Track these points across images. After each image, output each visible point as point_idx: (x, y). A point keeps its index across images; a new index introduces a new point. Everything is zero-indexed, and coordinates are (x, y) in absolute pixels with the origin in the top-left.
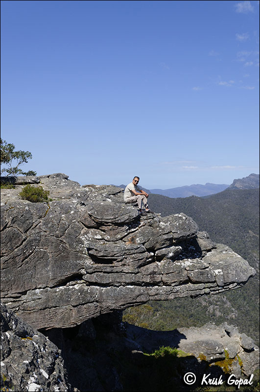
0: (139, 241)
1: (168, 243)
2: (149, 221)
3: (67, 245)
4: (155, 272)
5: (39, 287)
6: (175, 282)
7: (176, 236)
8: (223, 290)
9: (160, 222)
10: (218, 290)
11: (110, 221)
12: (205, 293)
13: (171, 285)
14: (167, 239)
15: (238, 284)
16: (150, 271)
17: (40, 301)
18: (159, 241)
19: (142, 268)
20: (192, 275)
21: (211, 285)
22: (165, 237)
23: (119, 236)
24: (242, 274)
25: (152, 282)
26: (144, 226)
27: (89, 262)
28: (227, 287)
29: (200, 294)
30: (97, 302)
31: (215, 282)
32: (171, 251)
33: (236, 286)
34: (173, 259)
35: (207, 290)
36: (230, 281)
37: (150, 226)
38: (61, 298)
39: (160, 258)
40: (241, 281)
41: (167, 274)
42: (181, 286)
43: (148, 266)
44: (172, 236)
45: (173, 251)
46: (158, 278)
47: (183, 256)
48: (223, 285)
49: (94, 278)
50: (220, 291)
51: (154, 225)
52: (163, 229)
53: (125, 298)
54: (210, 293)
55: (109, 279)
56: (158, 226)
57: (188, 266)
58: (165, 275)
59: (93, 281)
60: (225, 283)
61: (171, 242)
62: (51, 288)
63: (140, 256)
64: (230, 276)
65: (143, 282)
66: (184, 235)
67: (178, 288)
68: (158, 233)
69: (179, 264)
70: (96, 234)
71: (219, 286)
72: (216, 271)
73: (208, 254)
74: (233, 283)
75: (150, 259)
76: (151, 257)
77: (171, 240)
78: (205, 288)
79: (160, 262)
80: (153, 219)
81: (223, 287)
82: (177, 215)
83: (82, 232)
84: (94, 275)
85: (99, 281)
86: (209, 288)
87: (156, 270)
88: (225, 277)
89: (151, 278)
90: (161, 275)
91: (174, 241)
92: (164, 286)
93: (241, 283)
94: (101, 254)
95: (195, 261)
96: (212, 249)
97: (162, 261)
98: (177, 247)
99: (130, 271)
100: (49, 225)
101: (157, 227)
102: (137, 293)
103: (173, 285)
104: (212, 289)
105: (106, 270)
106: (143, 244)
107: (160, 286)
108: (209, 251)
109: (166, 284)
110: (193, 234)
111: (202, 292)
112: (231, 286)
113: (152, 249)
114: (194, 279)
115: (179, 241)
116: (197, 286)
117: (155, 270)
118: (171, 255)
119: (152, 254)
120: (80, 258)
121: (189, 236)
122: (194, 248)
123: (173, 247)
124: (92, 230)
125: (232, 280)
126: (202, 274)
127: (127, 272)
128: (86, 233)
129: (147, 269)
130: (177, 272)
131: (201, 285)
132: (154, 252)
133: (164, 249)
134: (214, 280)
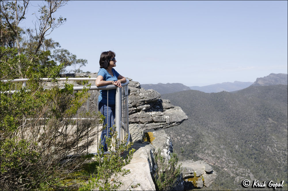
0: (129, 102)
1: (143, 103)
2: (134, 92)
3: (95, 104)
4: (136, 117)
6: (146, 122)
7: (146, 100)
8: (170, 126)
9: (139, 93)
10: (167, 126)
12: (160, 127)
13: (144, 124)
14: (142, 101)
15: (177, 123)
16: (134, 117)
18: (138, 102)
19: (130, 115)
20: (154, 119)
21: (164, 123)
22: (141, 100)
24: (179, 118)
25: (135, 122)
26: (131, 95)
28: (172, 124)
29: (158, 128)
31: (165, 122)
32: (144, 107)
33: (176, 124)
34: (146, 111)
35: (162, 126)
36: (173, 122)
37: (135, 95)
39: (139, 111)
40: (178, 121)
41: (142, 118)
42: (149, 124)
43: (133, 114)
44: (144, 100)
45: (145, 107)
46: (138, 120)
47: (152, 110)
48: (169, 123)
50: (168, 126)
51: (137, 95)
52: (140, 97)
54: (163, 127)
56: (139, 95)
57: (153, 114)
58: (141, 119)
60: (170, 123)
61: (144, 103)
63: (129, 109)
64: (173, 119)
66: (150, 99)
67: (147, 125)
68: (138, 98)
69: (149, 113)
71: (168, 124)
72: (166, 117)
73: (167, 110)
74: (174, 122)
75: (134, 111)
76: (135, 110)
77: (144, 101)
78: (160, 125)
79: (139, 112)
80: (136, 91)
81: (169, 124)
82: (149, 90)
86: (163, 125)
88: (170, 119)
89: (134, 120)
90: (139, 119)
91: (146, 102)
92: (141, 124)
93: (179, 122)
95: (158, 112)
96: (171, 108)
97: (140, 112)
98: (147, 105)
101: (138, 95)
104: (164, 125)
106: (131, 103)
107: (139, 124)
108: (169, 108)
109: (142, 123)
110: (155, 99)
111: (159, 127)
112: (173, 124)
113: (135, 106)
114: (155, 120)
115: (149, 102)
116: (157, 124)
117: (136, 116)
118: (144, 109)
119: (135, 108)
121: (153, 99)
122: (159, 107)
123: (146, 105)
125: (174, 121)
126: (159, 118)
129: (133, 116)
130: (147, 117)
131: (159, 124)
132: (136, 107)
133: (141, 106)
134: (165, 121)
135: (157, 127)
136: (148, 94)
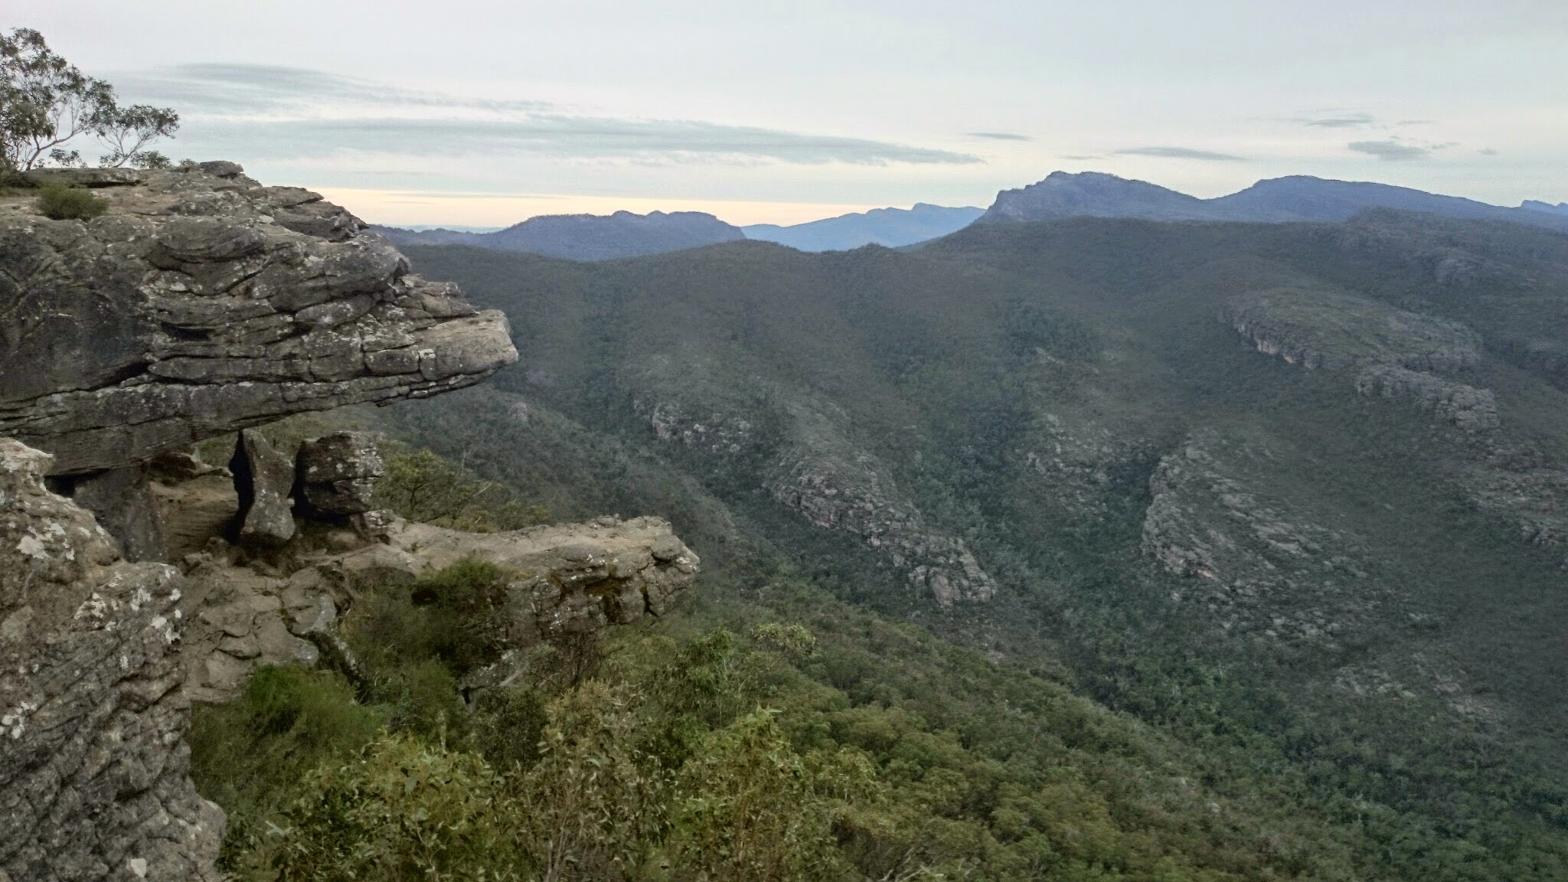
0: (257, 294)
1: (318, 296)
3: (114, 305)
4: (295, 355)
5: (61, 388)
6: (337, 374)
7: (332, 282)
8: (438, 389)
9: (306, 255)
10: (428, 388)
11: (199, 253)
12: (400, 395)
13: (329, 381)
14: (316, 289)
15: (468, 376)
16: (284, 353)
17: (64, 417)
18: (299, 293)
19: (269, 347)
20: (372, 359)
21: (412, 378)
22: (311, 284)
23: (221, 285)
25: (289, 375)
26: (274, 264)
27: (160, 339)
28: (446, 382)
29: (389, 397)
30: (182, 416)
31: (419, 372)
33: (464, 380)
34: (336, 328)
35: (405, 389)
36: (449, 371)
37: (286, 263)
38: (107, 411)
39: (305, 328)
40: (472, 369)
41: (319, 358)
42: (352, 382)
43: (282, 343)
44: (325, 283)
45: (330, 313)
46: (303, 366)
48: (436, 377)
49: (171, 368)
50: (431, 390)
51: (292, 262)
52: (309, 270)
53: (236, 406)
54: (409, 393)
55: (200, 369)
56: (302, 264)
57: (369, 343)
58: (315, 361)
59: (169, 374)
60: (439, 376)
61: (325, 295)
62: (87, 390)
63: (261, 323)
64: (450, 360)
65: (271, 375)
66: (351, 280)
68: (297, 277)
69: (348, 339)
70: (174, 282)
71: (429, 381)
72: (422, 353)
73: (440, 326)
74: (456, 374)
75: (286, 330)
76: (287, 325)
77: (325, 289)
78: (400, 385)
79: (307, 334)
80: (290, 249)
81: (437, 381)
82: (351, 243)
83: (145, 279)
84: (172, 363)
85: (181, 374)
86: (409, 384)
87: (296, 351)
88: (439, 361)
89: (286, 366)
90: (308, 361)
91: (333, 292)
92: (315, 383)
93: (473, 373)
94: (182, 320)
96: (457, 316)
97: (311, 334)
98: (341, 305)
99: (243, 354)
100: (75, 264)
101: (298, 265)
102: (261, 397)
103: (334, 379)
104: (412, 386)
105: (193, 353)
106: (268, 299)
107: (306, 382)
109: (318, 378)
111: (394, 392)
112: (452, 381)
113: (285, 309)
114: (374, 368)
116: (382, 381)
117: (294, 352)
118: (327, 319)
119: (290, 319)
120: (144, 330)
123: (332, 305)
124: (168, 274)
125: (454, 369)
126: (393, 358)
127: (236, 354)
128: (153, 280)
129: (280, 349)
130: (339, 354)
131: (392, 380)
132: (292, 313)
133: (311, 309)
134: (416, 369)
135: (384, 396)
136: (342, 259)
